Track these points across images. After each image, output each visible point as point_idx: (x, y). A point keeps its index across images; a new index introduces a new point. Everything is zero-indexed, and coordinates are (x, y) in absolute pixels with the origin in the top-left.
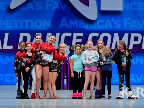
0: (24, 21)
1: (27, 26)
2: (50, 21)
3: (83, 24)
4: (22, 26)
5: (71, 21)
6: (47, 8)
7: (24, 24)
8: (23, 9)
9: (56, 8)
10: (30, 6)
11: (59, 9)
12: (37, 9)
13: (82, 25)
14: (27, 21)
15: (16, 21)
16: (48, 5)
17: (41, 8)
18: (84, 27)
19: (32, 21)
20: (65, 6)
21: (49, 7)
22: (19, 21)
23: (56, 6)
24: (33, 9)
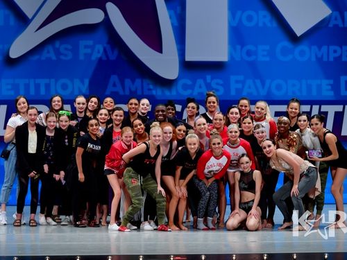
0: (38, 81)
1: (43, 91)
2: (87, 82)
3: (151, 87)
4: (32, 92)
5: (128, 82)
6: (82, 57)
7: (37, 87)
8: (35, 58)
9: (99, 56)
10: (49, 53)
11: (104, 58)
12: (62, 57)
13: (150, 90)
14: (43, 82)
15: (21, 82)
16: (83, 51)
17: (70, 56)
18: (154, 92)
19: (53, 81)
20: (116, 52)
21: (86, 55)
22: (26, 81)
23: (99, 52)
24: (54, 58)
